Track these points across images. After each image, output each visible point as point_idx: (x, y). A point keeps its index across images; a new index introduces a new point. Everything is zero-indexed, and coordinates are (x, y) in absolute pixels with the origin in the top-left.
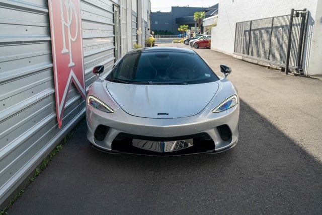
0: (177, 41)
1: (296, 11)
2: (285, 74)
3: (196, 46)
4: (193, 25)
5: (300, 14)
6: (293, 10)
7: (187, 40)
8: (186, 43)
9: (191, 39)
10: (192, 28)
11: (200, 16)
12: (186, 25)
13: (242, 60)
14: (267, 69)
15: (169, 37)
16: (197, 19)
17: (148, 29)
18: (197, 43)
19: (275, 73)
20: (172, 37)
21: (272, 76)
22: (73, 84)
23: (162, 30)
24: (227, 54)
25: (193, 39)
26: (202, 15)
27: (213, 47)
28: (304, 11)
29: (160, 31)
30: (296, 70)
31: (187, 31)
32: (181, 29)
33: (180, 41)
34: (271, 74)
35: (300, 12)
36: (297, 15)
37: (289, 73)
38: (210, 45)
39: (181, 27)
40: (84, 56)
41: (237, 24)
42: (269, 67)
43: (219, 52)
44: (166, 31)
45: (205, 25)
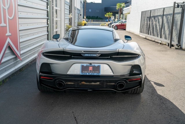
0: (103, 24)
1: (177, 3)
2: (169, 48)
3: (116, 28)
4: (117, 13)
5: (180, 6)
6: (175, 3)
7: (110, 23)
8: (110, 25)
9: (113, 23)
10: (116, 15)
11: (121, 6)
12: (111, 13)
13: (145, 38)
14: (159, 44)
15: (99, 21)
16: (119, 9)
17: (81, 15)
18: (117, 26)
19: (163, 47)
20: (101, 21)
21: (160, 49)
22: (9, 47)
23: (94, 16)
24: (136, 34)
25: (115, 23)
26: (122, 5)
27: (127, 29)
28: (183, 3)
29: (93, 17)
30: (177, 45)
31: (112, 17)
32: (107, 15)
33: (105, 25)
34: (160, 47)
35: (180, 4)
36: (178, 6)
37: (172, 48)
38: (125, 27)
39: (107, 14)
40: (20, 30)
41: (142, 12)
42: (161, 43)
43: (131, 33)
44: (97, 17)
45: (124, 13)
